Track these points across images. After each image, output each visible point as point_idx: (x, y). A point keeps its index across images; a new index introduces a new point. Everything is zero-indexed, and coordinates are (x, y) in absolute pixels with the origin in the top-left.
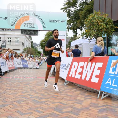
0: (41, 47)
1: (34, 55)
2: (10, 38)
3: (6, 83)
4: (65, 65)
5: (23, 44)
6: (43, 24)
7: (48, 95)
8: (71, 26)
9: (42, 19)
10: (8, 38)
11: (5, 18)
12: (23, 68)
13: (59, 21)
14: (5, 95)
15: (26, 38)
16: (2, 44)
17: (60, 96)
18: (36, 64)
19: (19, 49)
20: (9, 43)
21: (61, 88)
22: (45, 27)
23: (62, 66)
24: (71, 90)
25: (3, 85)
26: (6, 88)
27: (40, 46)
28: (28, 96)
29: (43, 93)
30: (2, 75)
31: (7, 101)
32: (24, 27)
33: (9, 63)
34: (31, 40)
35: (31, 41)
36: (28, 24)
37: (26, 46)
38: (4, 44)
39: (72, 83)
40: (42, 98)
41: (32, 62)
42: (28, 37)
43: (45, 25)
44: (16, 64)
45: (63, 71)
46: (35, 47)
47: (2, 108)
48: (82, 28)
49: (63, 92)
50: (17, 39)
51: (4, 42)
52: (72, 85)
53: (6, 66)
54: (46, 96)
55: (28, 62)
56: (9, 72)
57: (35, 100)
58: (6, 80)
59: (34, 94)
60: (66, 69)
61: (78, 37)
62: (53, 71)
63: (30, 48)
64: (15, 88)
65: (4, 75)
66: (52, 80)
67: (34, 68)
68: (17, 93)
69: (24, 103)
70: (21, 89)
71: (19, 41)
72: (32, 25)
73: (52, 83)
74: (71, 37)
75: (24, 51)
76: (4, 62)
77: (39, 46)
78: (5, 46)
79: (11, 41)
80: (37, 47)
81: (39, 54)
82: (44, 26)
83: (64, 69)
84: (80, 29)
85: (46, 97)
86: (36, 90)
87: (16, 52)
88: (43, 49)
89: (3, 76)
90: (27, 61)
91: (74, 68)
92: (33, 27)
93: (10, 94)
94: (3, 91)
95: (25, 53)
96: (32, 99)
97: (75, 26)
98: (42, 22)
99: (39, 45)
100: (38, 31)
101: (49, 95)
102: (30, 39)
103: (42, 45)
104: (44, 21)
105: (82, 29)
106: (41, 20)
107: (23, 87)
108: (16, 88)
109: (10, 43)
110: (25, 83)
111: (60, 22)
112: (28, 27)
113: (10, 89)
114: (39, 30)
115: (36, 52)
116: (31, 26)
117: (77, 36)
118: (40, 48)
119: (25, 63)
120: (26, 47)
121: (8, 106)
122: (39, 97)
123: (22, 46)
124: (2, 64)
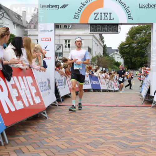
0: (120, 54)
1: (110, 69)
2: (69, 41)
5: (90, 50)
6: (127, 13)
7: (143, 135)
9: (125, 4)
10: (66, 41)
11: (64, 6)
12: (92, 90)
14: (68, 132)
15: (94, 39)
18: (114, 84)
20: (67, 49)
22: (131, 18)
25: (63, 117)
26: (70, 121)
27: (118, 53)
29: (133, 132)
30: (61, 101)
31: (74, 143)
32: (95, 19)
34: (103, 42)
35: (102, 44)
36: (101, 14)
37: (96, 54)
38: (61, 51)
40: (133, 141)
41: (107, 80)
42: (98, 39)
43: (130, 14)
46: (110, 55)
47: (68, 154)
51: (60, 47)
53: (65, 86)
54: (139, 136)
55: (99, 81)
57: (122, 143)
59: (118, 133)
62: (147, 95)
63: (102, 56)
65: (63, 101)
66: (147, 110)
67: (110, 91)
68: (89, 131)
69: (104, 147)
70: (95, 124)
71: (83, 45)
72: (109, 15)
73: (146, 115)
75: (93, 62)
76: (62, 80)
77: (116, 52)
78: (61, 54)
79: (71, 45)
80: (114, 54)
81: (117, 67)
82: (129, 15)
85: (139, 138)
86: (120, 127)
88: (123, 58)
89: (62, 103)
90: (99, 79)
92: (110, 19)
93: (77, 132)
94: (65, 127)
95: (94, 65)
96: (115, 140)
98: (125, 9)
99: (117, 51)
100: (119, 25)
102: (101, 42)
103: (122, 50)
104: (129, 7)
106: (125, 6)
108: (85, 123)
109: (69, 49)
110: (100, 115)
112: (101, 19)
113: (76, 124)
114: (121, 24)
115: (112, 64)
116: (106, 18)
118: (118, 56)
119: (94, 82)
120: (94, 55)
121: (77, 150)
122: (127, 137)
123: (89, 53)
124: (60, 83)
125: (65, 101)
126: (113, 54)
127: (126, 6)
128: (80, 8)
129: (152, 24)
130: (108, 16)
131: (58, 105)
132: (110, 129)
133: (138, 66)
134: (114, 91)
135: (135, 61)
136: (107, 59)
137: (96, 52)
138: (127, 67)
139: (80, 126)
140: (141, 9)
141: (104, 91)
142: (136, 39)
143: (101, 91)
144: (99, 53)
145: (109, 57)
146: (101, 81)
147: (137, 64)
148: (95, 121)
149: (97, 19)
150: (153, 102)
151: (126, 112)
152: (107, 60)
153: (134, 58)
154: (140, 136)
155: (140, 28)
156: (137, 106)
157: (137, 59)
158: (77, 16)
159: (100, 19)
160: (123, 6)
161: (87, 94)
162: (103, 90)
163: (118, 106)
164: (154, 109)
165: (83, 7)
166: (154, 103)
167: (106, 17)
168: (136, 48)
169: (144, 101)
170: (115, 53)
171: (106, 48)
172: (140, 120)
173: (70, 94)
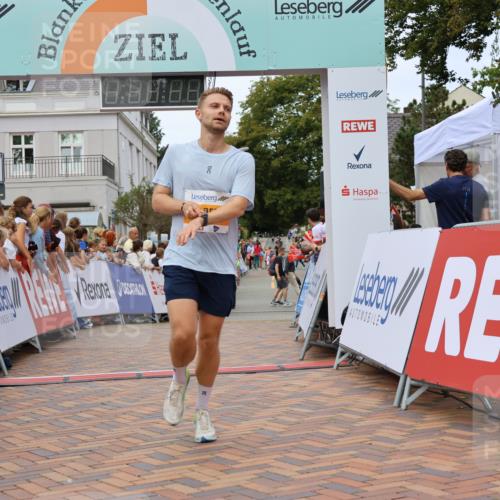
2: (28, 139)
3: (27, 419)
4: (393, 280)
5: (108, 169)
6: (235, 32)
7: (302, 473)
8: (409, 31)
9: (224, 3)
10: (17, 140)
12: (121, 319)
13: (337, 7)
14: (27, 486)
15: (123, 129)
17: (379, 477)
19: (87, 205)
20: (22, 169)
21: (379, 426)
22: (249, 52)
23: (370, 289)
24: (446, 438)
25: (10, 428)
26: (34, 444)
28: (177, 487)
29: (266, 466)
32: (118, 58)
33: (38, 289)
34: (158, 138)
35: (155, 147)
36: (140, 37)
37: (132, 184)
39: (446, 393)
42: (138, 125)
43: (245, 37)
44: (78, 293)
45: (383, 321)
48: (480, 41)
49: (394, 452)
50: (69, 142)
52: (446, 409)
53: (18, 310)
54: (287, 480)
55: (148, 281)
56: (38, 345)
58: (26, 396)
59: (215, 473)
60: (400, 306)
61: (454, 103)
62: (316, 326)
64: (88, 446)
65: (9, 367)
66: (315, 381)
68: (108, 475)
70: (129, 449)
71: (82, 153)
72: (168, 40)
73: (315, 399)
74: (411, 105)
75: (121, 215)
79: (35, 155)
82: (242, 42)
83: (387, 308)
84: (468, 49)
85: (288, 488)
86: (220, 450)
87: (75, 223)
89: (4, 375)
91: (455, 293)
92: (174, 57)
93: (61, 484)
94: (16, 468)
95: (125, 223)
97: (433, 31)
98: (227, 20)
100: (207, 78)
101: (310, 475)
102: (147, 138)
104: (239, 12)
105: (477, 49)
106: (224, 8)
107: (135, 436)
108: (93, 446)
109: (31, 169)
110: (147, 410)
111: (344, 9)
112: (141, 58)
113: (58, 454)
114: (215, 75)
116: (159, 53)
117: (446, 94)
119: (130, 288)
120: (127, 189)
122: (245, 488)
123: (106, 182)
125: (17, 367)
127: (229, 10)
128: (60, 17)
129: (324, 71)
130: (167, 44)
132: (184, 464)
133: (287, 220)
135: (275, 204)
137: (131, 177)
138: (247, 227)
139: (73, 461)
140: (283, 19)
142: (276, 122)
143: (157, 319)
144: (144, 179)
146: (153, 283)
147: (282, 212)
148: (127, 436)
149: (126, 59)
150: (340, 350)
151: (244, 395)
153: (270, 191)
154: (293, 480)
155: (287, 82)
156: (283, 369)
157: (280, 195)
158: (50, 47)
159: (138, 59)
160: (218, 8)
162: (163, 315)
164: (342, 377)
165: (71, 15)
166: (342, 354)
167: (157, 51)
168: (276, 156)
169: (307, 349)
172: (293, 420)
173: (37, 340)
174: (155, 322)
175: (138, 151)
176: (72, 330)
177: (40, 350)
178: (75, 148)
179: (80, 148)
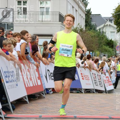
0: (115, 26)
1: (98, 53)
5: (62, 18)
16: (2, 19)
18: (105, 79)
27: (113, 24)
30: (9, 110)
33: (28, 73)
34: (86, 5)
35: (84, 9)
38: (9, 20)
44: (46, 77)
46: (98, 28)
50: (44, 5)
51: (8, 13)
53: (18, 83)
56: (27, 100)
63: (84, 29)
65: (14, 109)
71: (50, 10)
76: (13, 72)
77: (108, 23)
79: (28, 10)
80: (104, 26)
81: (111, 49)
99: (111, 21)
102: (81, 5)
109: (26, 18)
115: (101, 43)
118: (111, 29)
123: (60, 25)
124: (9, 76)
126: (102, 26)
131: (5, 118)
134: (106, 92)
136: (93, 34)
141: (88, 91)
143: (83, 91)
144: (79, 24)
145: (97, 31)
146: (82, 74)
152: (92, 37)
161: (57, 97)
162: (86, 90)
163: (113, 118)
170: (107, 25)
171: (91, 16)
173: (27, 97)
174: (82, 93)
175: (76, 11)
176: (43, 94)
177: (28, 102)
178: (46, 8)
179: (49, 8)
